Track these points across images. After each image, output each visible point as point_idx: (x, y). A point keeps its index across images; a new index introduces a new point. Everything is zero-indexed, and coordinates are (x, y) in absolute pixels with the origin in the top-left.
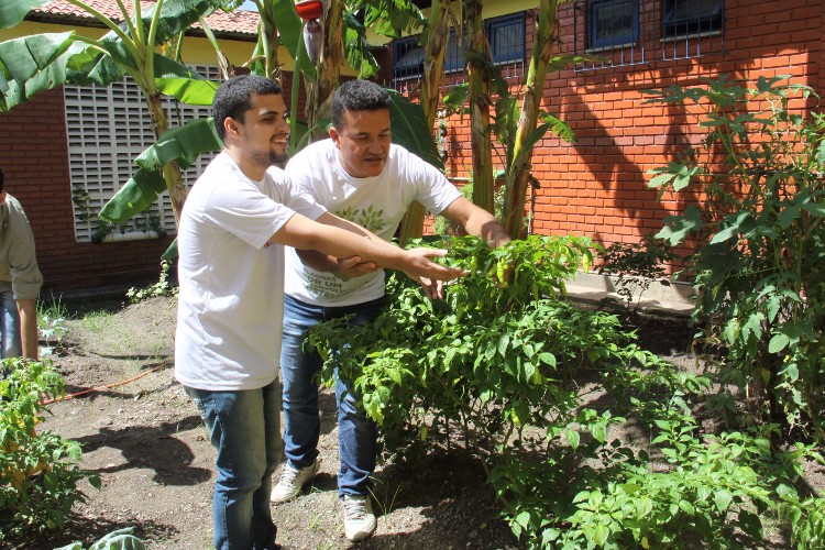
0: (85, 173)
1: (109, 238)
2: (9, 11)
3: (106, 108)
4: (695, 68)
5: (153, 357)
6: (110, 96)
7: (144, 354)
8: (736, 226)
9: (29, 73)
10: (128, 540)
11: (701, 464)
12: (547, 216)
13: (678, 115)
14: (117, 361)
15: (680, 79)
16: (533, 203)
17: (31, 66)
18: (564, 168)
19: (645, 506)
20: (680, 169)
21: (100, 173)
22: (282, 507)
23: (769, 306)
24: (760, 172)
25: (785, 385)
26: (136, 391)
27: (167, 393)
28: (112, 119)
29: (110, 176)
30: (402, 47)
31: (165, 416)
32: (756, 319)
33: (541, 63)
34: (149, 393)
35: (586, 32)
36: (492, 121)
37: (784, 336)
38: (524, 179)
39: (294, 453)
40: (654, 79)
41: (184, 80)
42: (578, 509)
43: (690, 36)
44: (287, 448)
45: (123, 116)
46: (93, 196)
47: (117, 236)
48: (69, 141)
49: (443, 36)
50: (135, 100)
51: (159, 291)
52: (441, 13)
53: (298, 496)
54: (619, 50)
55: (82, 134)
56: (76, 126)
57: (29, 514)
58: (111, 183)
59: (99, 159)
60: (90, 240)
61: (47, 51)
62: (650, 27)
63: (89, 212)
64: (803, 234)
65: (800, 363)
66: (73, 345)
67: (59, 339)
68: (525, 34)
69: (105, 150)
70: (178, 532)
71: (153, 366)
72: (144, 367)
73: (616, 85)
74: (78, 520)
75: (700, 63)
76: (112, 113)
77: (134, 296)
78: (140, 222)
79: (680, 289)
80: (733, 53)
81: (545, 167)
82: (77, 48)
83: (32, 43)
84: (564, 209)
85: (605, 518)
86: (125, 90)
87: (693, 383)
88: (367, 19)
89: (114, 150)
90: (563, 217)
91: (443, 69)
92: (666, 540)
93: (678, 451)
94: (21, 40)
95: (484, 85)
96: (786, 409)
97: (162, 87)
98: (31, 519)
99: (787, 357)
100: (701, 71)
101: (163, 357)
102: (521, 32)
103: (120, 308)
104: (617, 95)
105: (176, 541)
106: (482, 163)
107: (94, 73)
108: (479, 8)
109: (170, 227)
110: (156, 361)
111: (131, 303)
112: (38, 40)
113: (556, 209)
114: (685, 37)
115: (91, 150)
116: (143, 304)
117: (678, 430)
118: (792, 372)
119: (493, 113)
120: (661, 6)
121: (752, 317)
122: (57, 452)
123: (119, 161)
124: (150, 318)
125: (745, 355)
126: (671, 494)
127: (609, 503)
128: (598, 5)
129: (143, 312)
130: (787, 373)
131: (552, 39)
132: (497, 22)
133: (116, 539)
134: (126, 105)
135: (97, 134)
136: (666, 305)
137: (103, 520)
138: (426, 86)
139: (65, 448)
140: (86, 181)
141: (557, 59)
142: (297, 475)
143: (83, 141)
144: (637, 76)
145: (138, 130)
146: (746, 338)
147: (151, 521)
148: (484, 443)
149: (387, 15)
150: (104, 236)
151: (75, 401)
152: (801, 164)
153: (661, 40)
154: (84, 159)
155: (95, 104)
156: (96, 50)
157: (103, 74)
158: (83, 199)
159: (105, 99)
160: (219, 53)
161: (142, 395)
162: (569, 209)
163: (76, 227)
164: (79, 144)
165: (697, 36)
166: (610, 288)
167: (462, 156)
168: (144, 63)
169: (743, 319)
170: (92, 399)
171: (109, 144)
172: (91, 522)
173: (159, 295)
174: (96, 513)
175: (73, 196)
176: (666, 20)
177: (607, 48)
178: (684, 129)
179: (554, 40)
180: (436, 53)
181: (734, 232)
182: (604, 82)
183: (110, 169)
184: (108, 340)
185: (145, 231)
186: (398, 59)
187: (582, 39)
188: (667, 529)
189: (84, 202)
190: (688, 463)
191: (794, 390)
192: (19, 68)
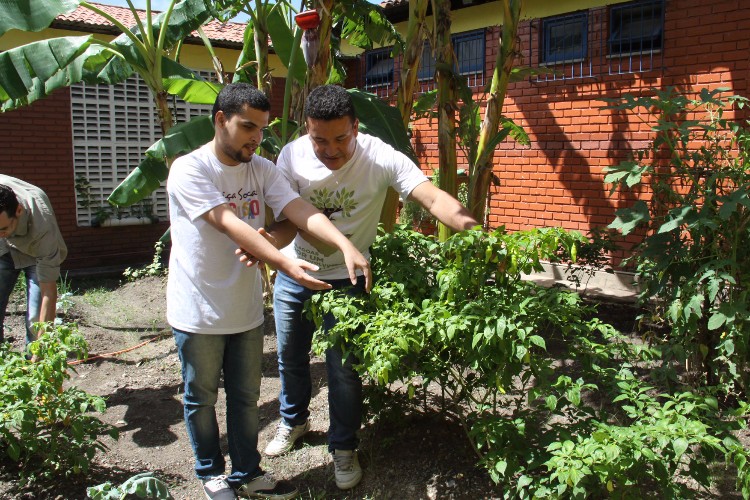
0: (88, 164)
1: (107, 223)
2: (38, 16)
3: (107, 106)
4: (638, 81)
5: (150, 330)
6: (112, 95)
7: (140, 326)
8: (680, 218)
9: (51, 71)
10: (152, 482)
11: (657, 419)
12: (501, 211)
13: (620, 123)
14: (117, 333)
15: (623, 91)
16: (490, 199)
17: (52, 65)
18: (518, 168)
19: (613, 452)
20: (632, 167)
21: (100, 164)
22: (277, 460)
23: (709, 288)
24: (700, 173)
25: (722, 358)
26: (137, 358)
27: (167, 360)
28: (113, 116)
29: (110, 167)
30: (373, 57)
31: (166, 380)
32: (697, 300)
33: (504, 74)
34: (149, 360)
35: (540, 47)
36: (457, 125)
37: (722, 316)
38: (486, 176)
39: (288, 411)
40: (600, 91)
41: (187, 81)
42: (553, 455)
43: (633, 54)
44: (282, 408)
45: (123, 113)
46: (94, 185)
47: (114, 221)
48: (74, 135)
49: (418, 48)
50: (134, 99)
51: (152, 271)
52: (417, 29)
53: (291, 450)
54: (570, 64)
55: (86, 129)
56: (80, 122)
57: (56, 460)
58: (110, 173)
59: (100, 152)
60: (89, 224)
61: (67, 52)
62: (597, 45)
63: (90, 199)
64: (739, 226)
65: (736, 339)
66: (77, 317)
67: (65, 312)
68: (485, 48)
69: (105, 143)
70: (186, 480)
71: (151, 337)
72: (143, 338)
73: (566, 96)
74: (97, 468)
75: (642, 77)
76: (112, 110)
77: (130, 275)
78: (135, 209)
79: (621, 278)
80: (671, 69)
81: (501, 167)
82: (94, 50)
83: (54, 45)
84: (517, 205)
85: (577, 463)
86: (125, 90)
87: (647, 354)
88: (344, 31)
89: (113, 144)
90: (516, 212)
91: (417, 77)
92: (628, 483)
93: (637, 408)
94: (45, 42)
95: (451, 92)
96: (721, 380)
97: (167, 87)
98: (58, 465)
99: (724, 334)
100: (643, 84)
101: (159, 330)
102: (481, 45)
103: (118, 286)
104: (567, 104)
105: (184, 488)
106: (448, 161)
107: (103, 73)
108: (448, 24)
109: (163, 214)
110: (153, 333)
111: (127, 282)
112: (60, 42)
113: (510, 205)
114: (629, 54)
115: (93, 143)
116: (138, 283)
117: (636, 390)
118: (728, 346)
119: (457, 118)
120: (608, 25)
121: (694, 298)
122: (84, 405)
123: (118, 154)
124: (144, 296)
125: (686, 331)
126: (635, 442)
127: (579, 450)
128: (552, 24)
129: (138, 289)
130: (724, 347)
131: (514, 53)
132: (460, 38)
133: (141, 480)
134: (126, 104)
135: (99, 129)
136: (607, 292)
137: (118, 469)
138: (402, 91)
139: (91, 401)
140: (88, 171)
141: (516, 71)
142: (291, 432)
143: (86, 135)
144: (585, 88)
145: (135, 126)
146: (688, 316)
147: (160, 471)
148: (454, 408)
149: (362, 29)
150: (103, 221)
151: (83, 366)
152: (736, 166)
153: (608, 57)
154: (87, 151)
155: (98, 102)
156: (110, 52)
157: (111, 74)
158: (85, 187)
159: (107, 97)
160: (215, 58)
161: (143, 361)
162: (522, 205)
163: (78, 212)
164: (83, 138)
165: (639, 53)
166: (558, 276)
167: (425, 156)
168: (153, 65)
169: (685, 300)
170: (98, 365)
171: (109, 138)
172: (108, 470)
173: (153, 275)
174: (111, 463)
175: (76, 184)
176: (612, 39)
177: (559, 63)
178: (626, 136)
179: (515, 54)
180: (411, 62)
181: (679, 223)
182: (556, 93)
183: (110, 160)
184: (107, 314)
185: (139, 218)
186: (370, 69)
187: (537, 54)
188: (630, 474)
189: (86, 190)
190: (647, 418)
191: (730, 363)
192: (42, 67)
